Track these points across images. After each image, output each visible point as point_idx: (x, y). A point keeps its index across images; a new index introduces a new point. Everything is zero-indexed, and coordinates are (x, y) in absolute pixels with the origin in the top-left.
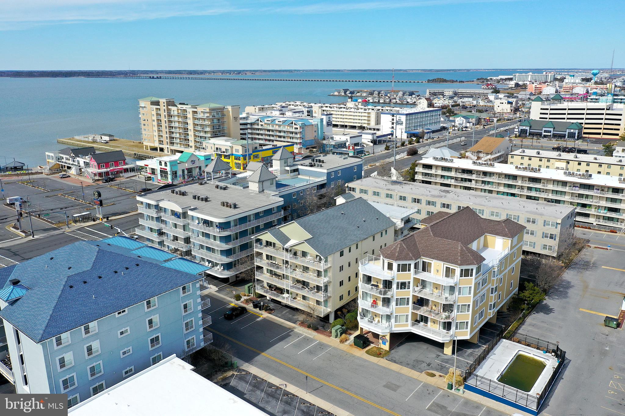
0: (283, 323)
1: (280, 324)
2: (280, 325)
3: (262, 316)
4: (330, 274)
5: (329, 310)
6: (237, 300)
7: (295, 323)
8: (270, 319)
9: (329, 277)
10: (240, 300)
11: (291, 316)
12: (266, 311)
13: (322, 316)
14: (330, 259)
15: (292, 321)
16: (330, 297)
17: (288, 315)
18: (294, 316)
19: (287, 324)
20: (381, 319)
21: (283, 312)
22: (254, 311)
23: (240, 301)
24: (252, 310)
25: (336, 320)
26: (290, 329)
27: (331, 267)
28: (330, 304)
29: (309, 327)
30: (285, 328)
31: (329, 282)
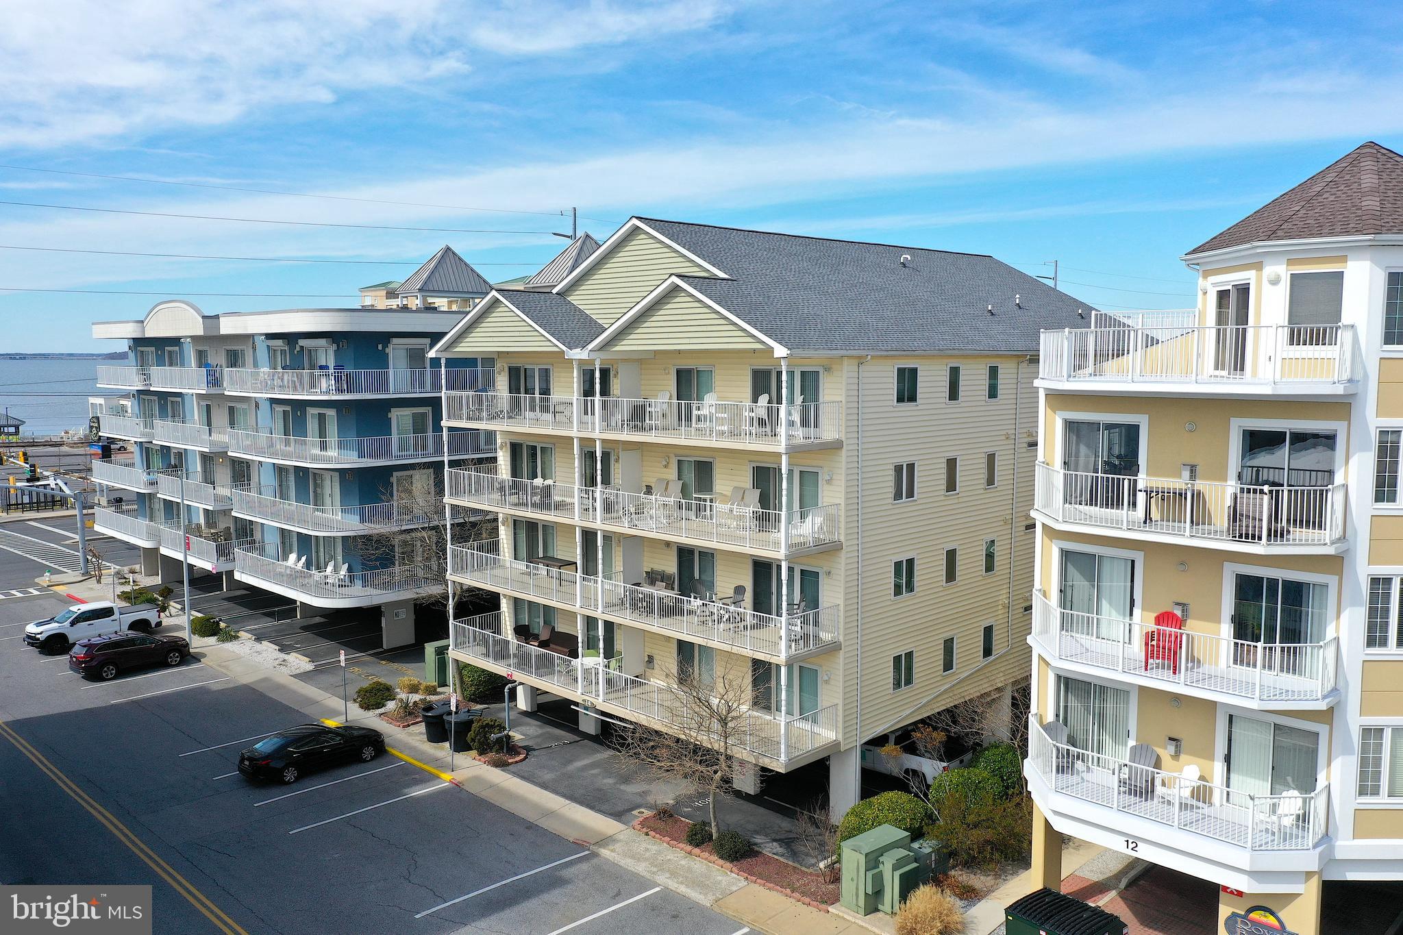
0: (550, 814)
1: (531, 817)
2: (530, 826)
3: (446, 777)
4: (832, 494)
5: (825, 734)
6: (366, 707)
7: (618, 815)
8: (485, 794)
9: (831, 520)
10: (379, 705)
11: (611, 781)
12: (482, 752)
13: (780, 764)
14: (832, 391)
15: (604, 807)
16: (834, 647)
17: (595, 776)
18: (626, 780)
19: (573, 824)
20: (1219, 767)
21: (570, 762)
22: (423, 753)
23: (382, 710)
24: (412, 749)
25: (874, 799)
26: (578, 846)
27: (836, 446)
28: (831, 694)
29: (698, 838)
30: (556, 838)
31: (829, 549)
